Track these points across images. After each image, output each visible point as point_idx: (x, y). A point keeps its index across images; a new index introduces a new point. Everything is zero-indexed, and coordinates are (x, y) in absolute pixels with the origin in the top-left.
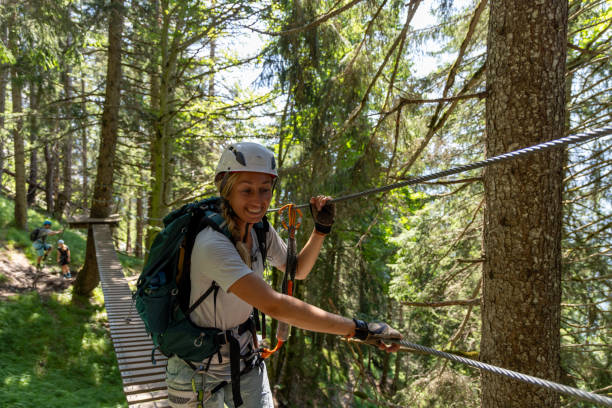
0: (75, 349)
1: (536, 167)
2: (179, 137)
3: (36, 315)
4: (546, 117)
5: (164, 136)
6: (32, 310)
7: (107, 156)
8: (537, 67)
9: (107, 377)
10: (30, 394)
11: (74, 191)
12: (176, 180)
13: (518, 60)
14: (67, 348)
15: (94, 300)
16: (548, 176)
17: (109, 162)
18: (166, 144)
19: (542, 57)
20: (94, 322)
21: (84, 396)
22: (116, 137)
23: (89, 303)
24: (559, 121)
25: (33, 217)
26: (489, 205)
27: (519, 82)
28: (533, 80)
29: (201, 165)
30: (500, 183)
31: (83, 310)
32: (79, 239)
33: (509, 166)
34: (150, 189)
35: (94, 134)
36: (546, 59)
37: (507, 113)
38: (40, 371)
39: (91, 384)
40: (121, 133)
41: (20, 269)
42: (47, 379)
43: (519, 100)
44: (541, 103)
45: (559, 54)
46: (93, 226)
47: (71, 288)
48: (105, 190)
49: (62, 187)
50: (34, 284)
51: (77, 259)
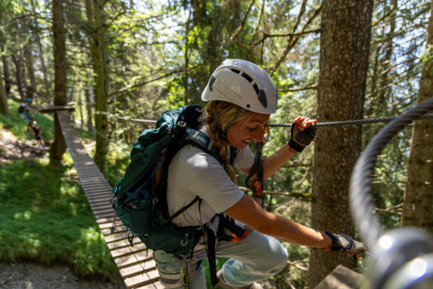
0: (56, 194)
1: (348, 81)
2: (111, 45)
3: (27, 174)
4: (357, 47)
5: (100, 44)
6: (24, 170)
7: (60, 60)
8: (353, 13)
9: (80, 211)
10: (33, 223)
11: (38, 84)
12: (112, 76)
13: (340, 7)
14: (51, 194)
15: (65, 162)
16: (356, 87)
17: (61, 64)
18: (102, 50)
19: (357, 5)
20: (66, 176)
21: (68, 223)
22: (64, 44)
23: (60, 164)
24: (366, 50)
25: (12, 105)
26: (319, 106)
27: (341, 23)
28: (349, 23)
29: (128, 63)
30: (327, 92)
31: (59, 169)
32: (48, 120)
33: (332, 81)
34: (94, 84)
35: (46, 41)
36: (359, 7)
37: (332, 45)
38: (36, 209)
39: (71, 216)
40: (68, 42)
41: (10, 143)
42: (42, 214)
43: (341, 37)
44: (354, 38)
45: (368, 3)
46: (58, 112)
47: (48, 154)
48: (62, 85)
49: (28, 81)
50: (22, 153)
51: (48, 134)
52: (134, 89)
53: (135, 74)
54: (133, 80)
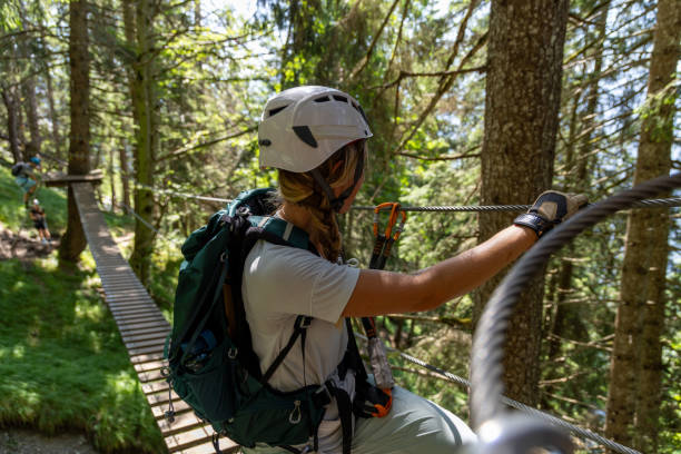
0: (68, 318)
1: (528, 147)
2: (163, 80)
3: (20, 284)
4: (540, 96)
5: (146, 79)
6: (16, 279)
7: (80, 104)
8: (536, 44)
9: (107, 344)
10: (28, 365)
11: (42, 139)
12: (163, 129)
13: (516, 35)
14: (59, 317)
15: (83, 265)
16: (540, 155)
17: (82, 108)
18: (148, 88)
19: (539, 32)
20: (86, 288)
21: (86, 365)
22: (87, 79)
23: (77, 268)
24: (554, 100)
26: (484, 183)
27: (516, 59)
28: (530, 58)
29: (191, 110)
30: (495, 162)
31: (73, 276)
32: (58, 198)
33: (504, 146)
34: (134, 141)
35: (59, 72)
36: (544, 35)
37: (504, 91)
38: (34, 342)
39: (91, 353)
40: (93, 74)
42: (43, 349)
43: (517, 79)
44: (537, 82)
45: (558, 29)
46: (73, 185)
47: (55, 252)
48: (82, 143)
49: (27, 134)
50: (13, 250)
51: (57, 220)
52: (198, 150)
53: (201, 127)
54: (196, 137)
